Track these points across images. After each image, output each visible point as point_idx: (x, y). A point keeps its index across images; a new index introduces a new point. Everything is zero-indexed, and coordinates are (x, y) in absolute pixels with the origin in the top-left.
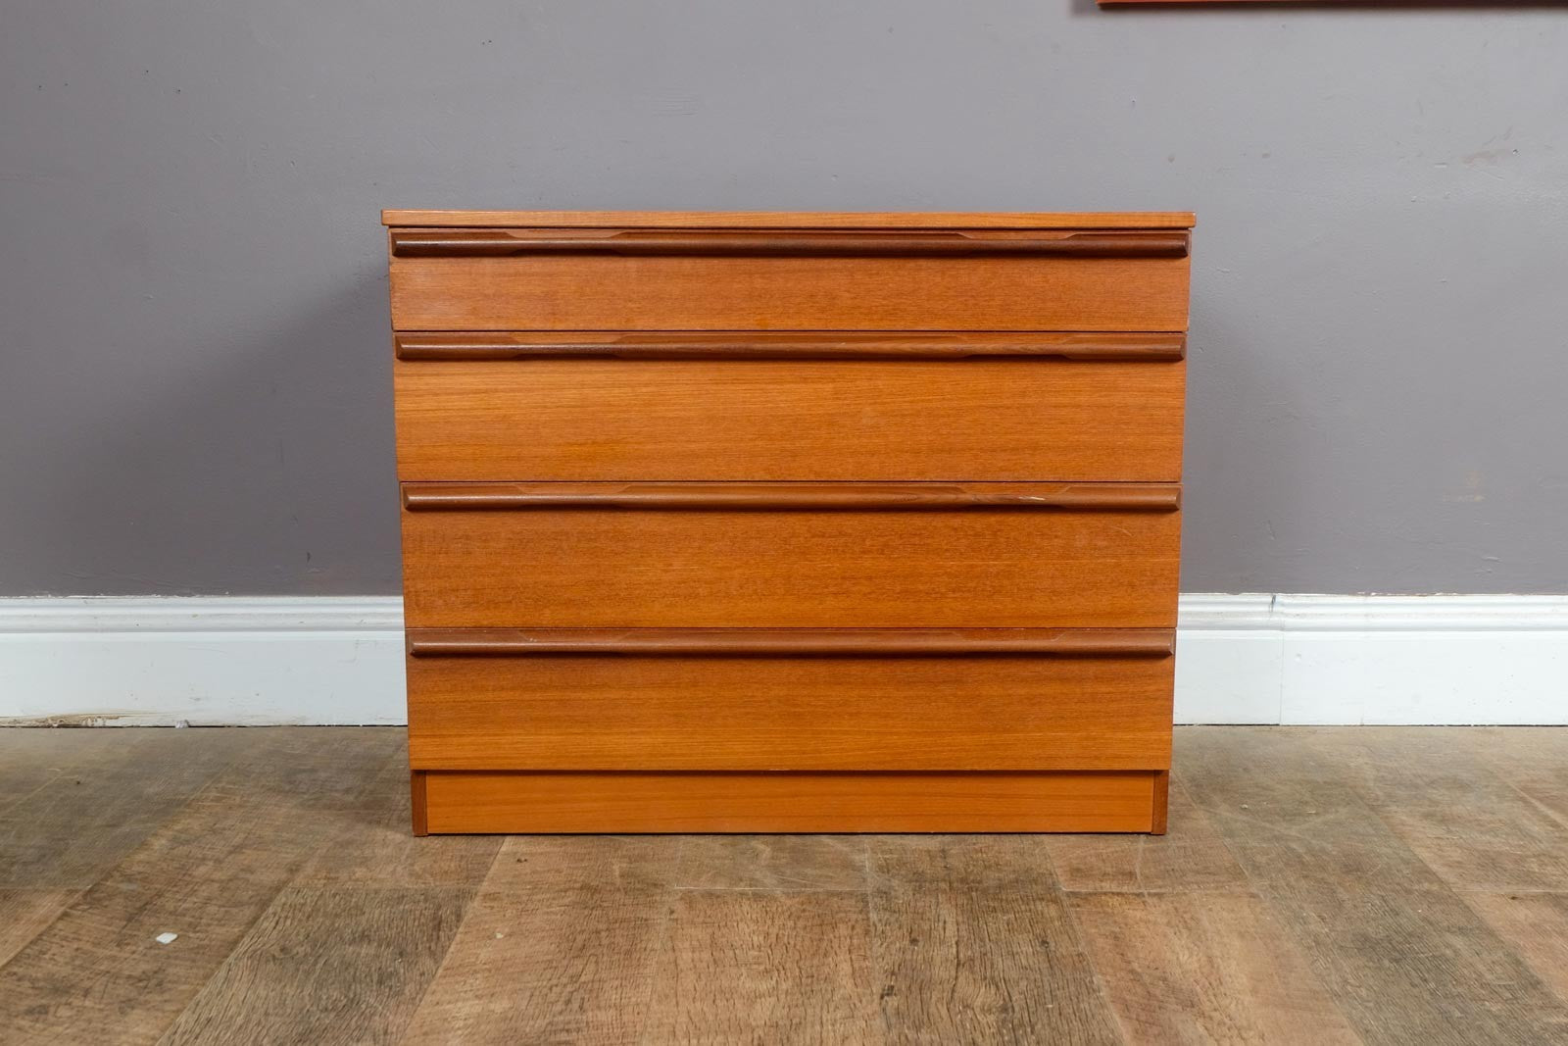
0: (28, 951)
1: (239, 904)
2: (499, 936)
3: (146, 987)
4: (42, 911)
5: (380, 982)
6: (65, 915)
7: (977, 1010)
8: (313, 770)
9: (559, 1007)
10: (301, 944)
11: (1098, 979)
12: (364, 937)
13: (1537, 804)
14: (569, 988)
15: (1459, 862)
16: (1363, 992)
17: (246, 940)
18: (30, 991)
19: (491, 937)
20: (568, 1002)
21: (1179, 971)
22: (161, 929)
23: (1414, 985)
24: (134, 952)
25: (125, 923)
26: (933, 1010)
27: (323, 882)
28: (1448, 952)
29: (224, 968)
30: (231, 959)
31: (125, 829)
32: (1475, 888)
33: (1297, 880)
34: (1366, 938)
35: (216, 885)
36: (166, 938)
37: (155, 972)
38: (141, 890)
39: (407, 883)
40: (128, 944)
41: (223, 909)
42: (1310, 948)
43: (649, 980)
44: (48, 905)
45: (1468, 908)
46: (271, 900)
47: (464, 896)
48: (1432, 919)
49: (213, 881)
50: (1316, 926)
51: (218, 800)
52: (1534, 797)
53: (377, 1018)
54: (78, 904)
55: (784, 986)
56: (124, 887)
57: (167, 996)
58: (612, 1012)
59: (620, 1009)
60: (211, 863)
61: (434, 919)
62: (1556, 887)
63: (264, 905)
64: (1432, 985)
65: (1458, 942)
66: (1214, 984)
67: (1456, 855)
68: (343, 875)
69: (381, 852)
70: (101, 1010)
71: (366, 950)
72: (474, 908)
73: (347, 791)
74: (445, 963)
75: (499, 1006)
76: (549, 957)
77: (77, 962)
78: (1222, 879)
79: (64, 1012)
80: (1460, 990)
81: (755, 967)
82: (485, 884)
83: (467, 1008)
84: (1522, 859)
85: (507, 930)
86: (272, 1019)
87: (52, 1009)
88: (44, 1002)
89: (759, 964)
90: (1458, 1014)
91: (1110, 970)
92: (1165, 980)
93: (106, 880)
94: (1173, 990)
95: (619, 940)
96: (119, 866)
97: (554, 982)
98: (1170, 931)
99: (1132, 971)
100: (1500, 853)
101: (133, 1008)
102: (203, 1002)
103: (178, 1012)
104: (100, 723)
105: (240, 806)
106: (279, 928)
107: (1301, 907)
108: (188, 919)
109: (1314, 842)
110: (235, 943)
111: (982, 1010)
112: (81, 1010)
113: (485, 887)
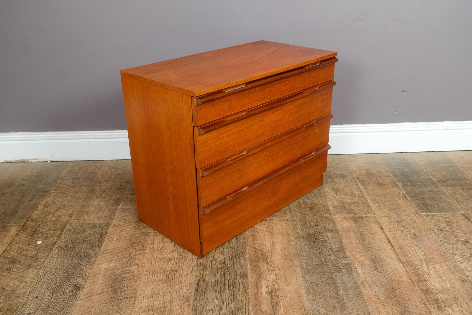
0: (8, 248)
1: (57, 230)
2: (115, 240)
3: (33, 260)
4: (12, 233)
5: (86, 257)
6: (17, 234)
7: (218, 263)
8: (79, 178)
9: (125, 265)
10: (70, 244)
11: (247, 251)
12: (84, 241)
13: (359, 184)
14: (128, 259)
15: (336, 206)
16: (305, 253)
17: (57, 243)
18: (7, 262)
19: (113, 240)
20: (127, 263)
21: (265, 247)
22: (39, 239)
23: (316, 251)
24: (32, 248)
25: (30, 237)
26: (208, 263)
27: (77, 221)
28: (327, 239)
29: (52, 253)
30: (53, 250)
31: (33, 202)
32: (338, 215)
33: (298, 214)
34: (309, 234)
35: (52, 222)
36: (39, 243)
37: (36, 255)
38: (35, 225)
39: (96, 221)
40: (31, 245)
41: (53, 231)
42: (296, 238)
43: (147, 255)
44: (13, 230)
45: (334, 222)
46: (64, 228)
47: (108, 225)
48: (326, 227)
49: (52, 221)
50: (300, 231)
51: (56, 190)
52: (358, 181)
53: (84, 270)
54: (20, 230)
55: (176, 256)
56: (32, 224)
57: (38, 263)
58: (137, 267)
59: (138, 265)
60: (52, 214)
61: (101, 234)
62: (356, 214)
63: (63, 229)
64: (320, 251)
65: (329, 234)
66: (272, 252)
67: (336, 203)
68: (82, 218)
69: (92, 209)
70: (23, 269)
71: (84, 245)
72: (110, 229)
73: (86, 186)
74: (101, 250)
75: (112, 265)
76: (125, 247)
77: (19, 252)
78: (282, 214)
79: (15, 270)
80: (326, 252)
81: (171, 249)
82: (114, 220)
83: (104, 266)
84: (351, 204)
85: (117, 238)
86: (61, 271)
87: (12, 269)
88: (10, 266)
89: (172, 248)
90: (324, 261)
91: (250, 248)
92: (261, 251)
93: (27, 221)
94: (263, 254)
95: (142, 240)
96: (30, 216)
97: (125, 256)
98: (266, 233)
99: (255, 248)
100: (346, 202)
101: (30, 268)
102: (46, 265)
103: (40, 269)
104: (30, 161)
105: (61, 192)
106: (65, 238)
107: (297, 224)
108: (45, 235)
109: (305, 199)
110: (55, 244)
111: (219, 263)
112: (18, 269)
113: (114, 222)
